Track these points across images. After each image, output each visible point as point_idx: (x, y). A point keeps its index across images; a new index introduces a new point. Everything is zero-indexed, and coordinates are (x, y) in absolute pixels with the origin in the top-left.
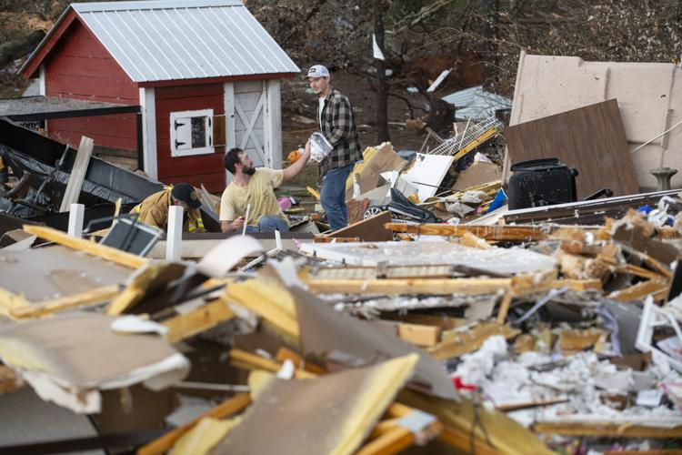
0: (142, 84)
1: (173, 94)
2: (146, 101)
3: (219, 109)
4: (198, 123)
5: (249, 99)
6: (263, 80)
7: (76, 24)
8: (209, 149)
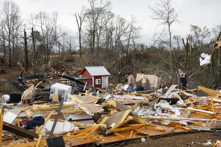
1: (96, 77)
2: (93, 78)
3: (101, 79)
4: (99, 80)
5: (105, 78)
6: (106, 76)
7: (85, 69)
8: (100, 84)
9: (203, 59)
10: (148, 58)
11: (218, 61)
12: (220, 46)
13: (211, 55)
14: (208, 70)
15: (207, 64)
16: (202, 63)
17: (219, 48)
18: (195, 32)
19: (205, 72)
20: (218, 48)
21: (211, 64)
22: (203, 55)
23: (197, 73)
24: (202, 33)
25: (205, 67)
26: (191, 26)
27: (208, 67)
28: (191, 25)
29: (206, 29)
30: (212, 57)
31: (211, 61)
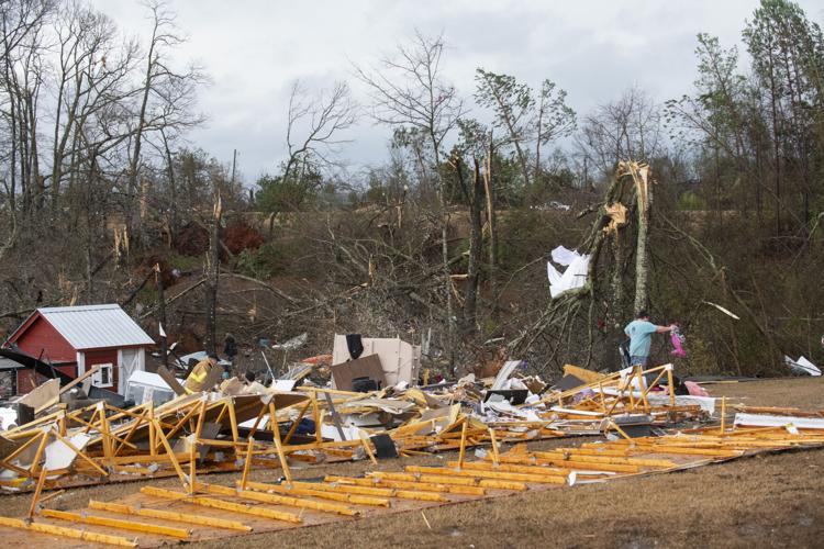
0: (80, 351)
2: (80, 359)
3: (115, 364)
4: (105, 370)
5: (129, 358)
6: (135, 348)
7: (40, 319)
8: (110, 385)
9: (561, 269)
10: (262, 246)
11: (615, 279)
12: (619, 224)
13: (589, 257)
14: (580, 314)
15: (576, 291)
16: (559, 284)
17: (616, 232)
18: (498, 105)
19: (569, 320)
20: (613, 230)
21: (589, 292)
22: (559, 254)
23: (542, 325)
24: (538, 113)
25: (571, 300)
26: (481, 75)
27: (578, 303)
28: (481, 71)
29: (555, 95)
30: (594, 263)
31: (590, 281)
